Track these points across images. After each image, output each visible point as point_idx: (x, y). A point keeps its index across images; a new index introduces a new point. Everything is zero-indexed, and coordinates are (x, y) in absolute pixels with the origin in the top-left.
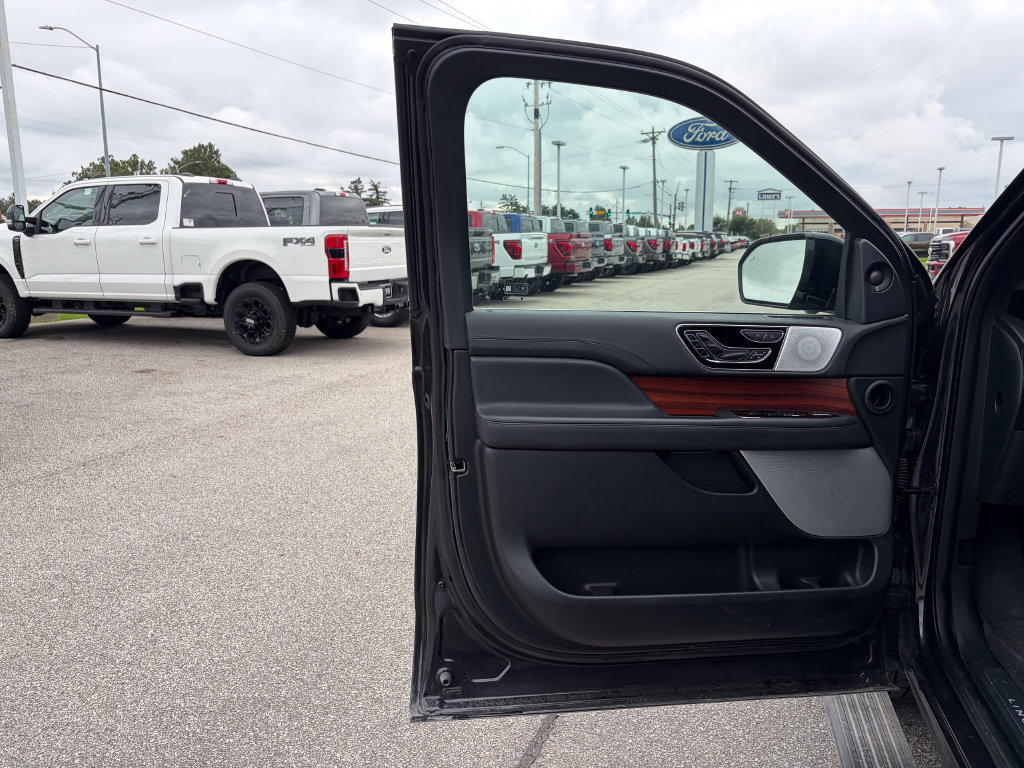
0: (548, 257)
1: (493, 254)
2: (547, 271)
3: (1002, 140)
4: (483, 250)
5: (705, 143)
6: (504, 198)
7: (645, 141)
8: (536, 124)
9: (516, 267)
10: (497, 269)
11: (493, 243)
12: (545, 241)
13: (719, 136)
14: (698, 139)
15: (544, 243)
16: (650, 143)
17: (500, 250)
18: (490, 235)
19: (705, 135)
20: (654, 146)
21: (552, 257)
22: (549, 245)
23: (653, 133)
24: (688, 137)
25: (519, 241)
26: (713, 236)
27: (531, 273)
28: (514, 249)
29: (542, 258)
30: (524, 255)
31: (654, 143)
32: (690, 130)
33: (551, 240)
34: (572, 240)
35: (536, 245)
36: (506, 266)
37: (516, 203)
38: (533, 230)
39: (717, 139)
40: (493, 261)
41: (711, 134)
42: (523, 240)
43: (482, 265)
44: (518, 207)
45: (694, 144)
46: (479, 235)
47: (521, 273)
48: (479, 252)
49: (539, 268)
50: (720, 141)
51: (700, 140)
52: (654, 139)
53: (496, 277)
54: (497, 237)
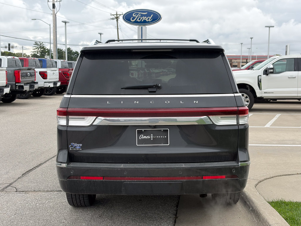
0: (59, 78)
1: (35, 77)
2: (59, 84)
3: (269, 27)
4: (31, 76)
5: (141, 22)
6: (36, 44)
7: (113, 19)
8: (54, 11)
9: (45, 82)
10: (37, 83)
11: (35, 72)
12: (58, 71)
13: (148, 19)
14: (138, 20)
15: (57, 73)
16: (115, 20)
17: (38, 76)
18: (34, 69)
19: (141, 19)
20: (117, 22)
21: (61, 79)
22: (59, 73)
23: (117, 15)
24: (133, 19)
25: (46, 72)
26: (146, 70)
27: (52, 85)
28: (44, 75)
29: (56, 79)
30: (48, 77)
31: (117, 20)
32: (134, 15)
33: (60, 71)
34: (70, 71)
35: (54, 74)
36: (41, 83)
37: (43, 47)
38: (53, 67)
39: (147, 21)
40: (35, 80)
41: (144, 18)
42: (48, 72)
43: (31, 82)
44: (45, 49)
45: (136, 23)
46: (29, 70)
47: (47, 85)
48: (29, 76)
49: (55, 83)
50: (149, 22)
51: (139, 21)
52: (117, 18)
53: (36, 87)
54: (37, 70)
